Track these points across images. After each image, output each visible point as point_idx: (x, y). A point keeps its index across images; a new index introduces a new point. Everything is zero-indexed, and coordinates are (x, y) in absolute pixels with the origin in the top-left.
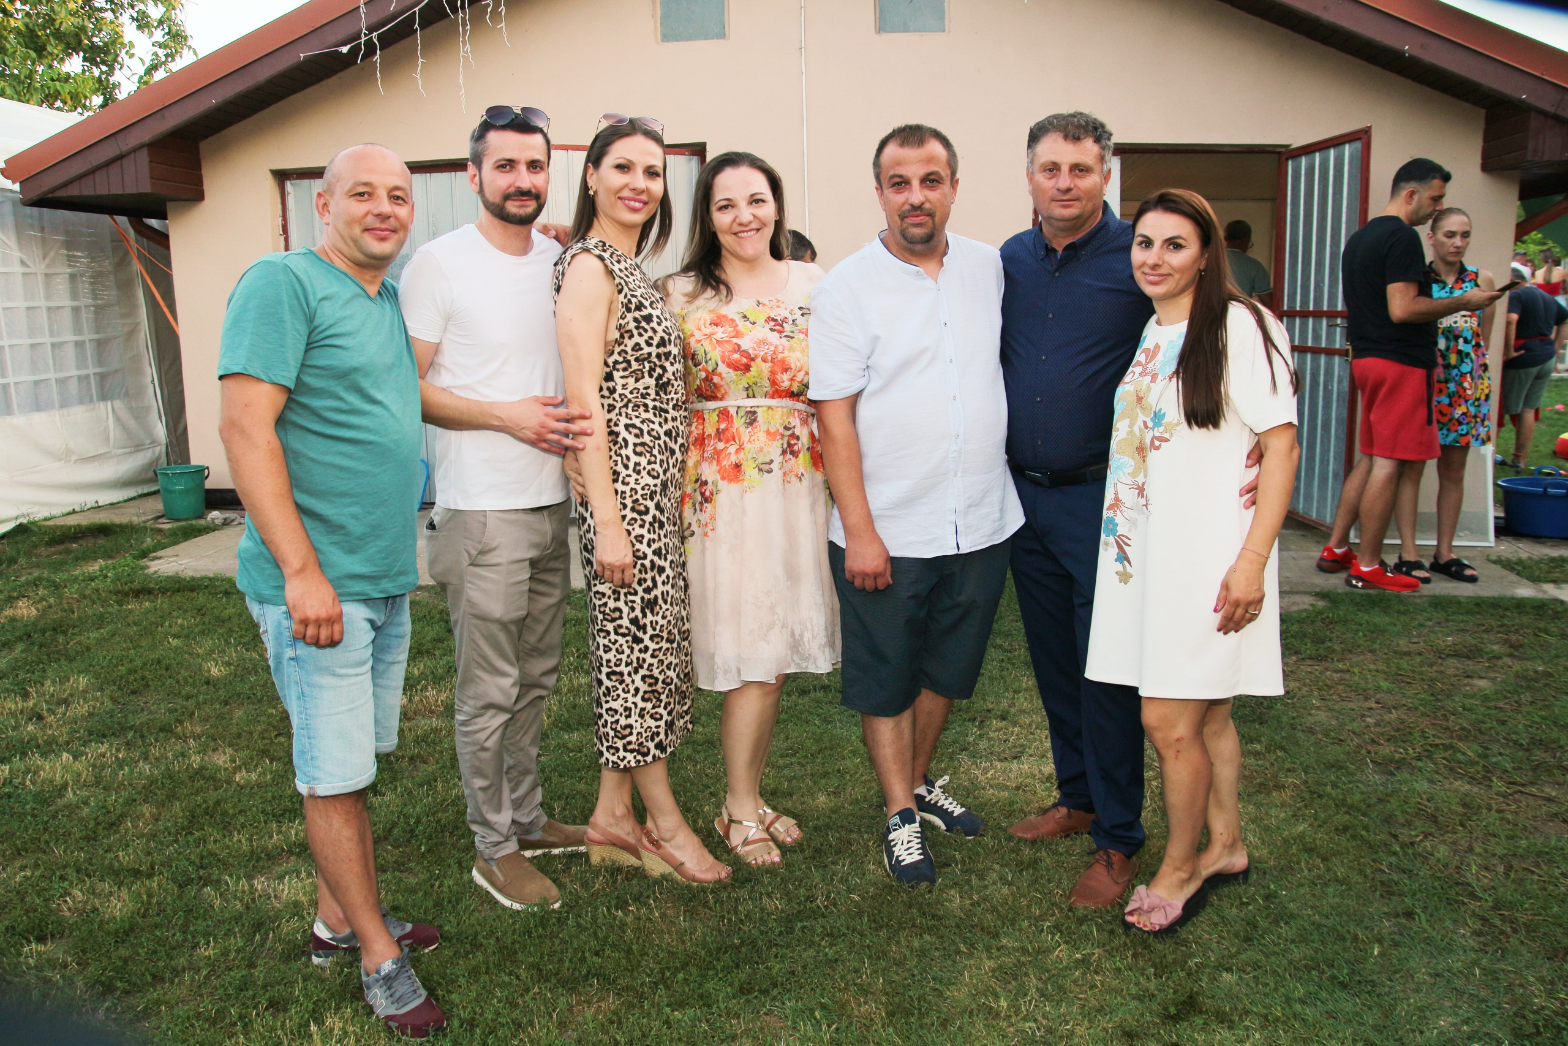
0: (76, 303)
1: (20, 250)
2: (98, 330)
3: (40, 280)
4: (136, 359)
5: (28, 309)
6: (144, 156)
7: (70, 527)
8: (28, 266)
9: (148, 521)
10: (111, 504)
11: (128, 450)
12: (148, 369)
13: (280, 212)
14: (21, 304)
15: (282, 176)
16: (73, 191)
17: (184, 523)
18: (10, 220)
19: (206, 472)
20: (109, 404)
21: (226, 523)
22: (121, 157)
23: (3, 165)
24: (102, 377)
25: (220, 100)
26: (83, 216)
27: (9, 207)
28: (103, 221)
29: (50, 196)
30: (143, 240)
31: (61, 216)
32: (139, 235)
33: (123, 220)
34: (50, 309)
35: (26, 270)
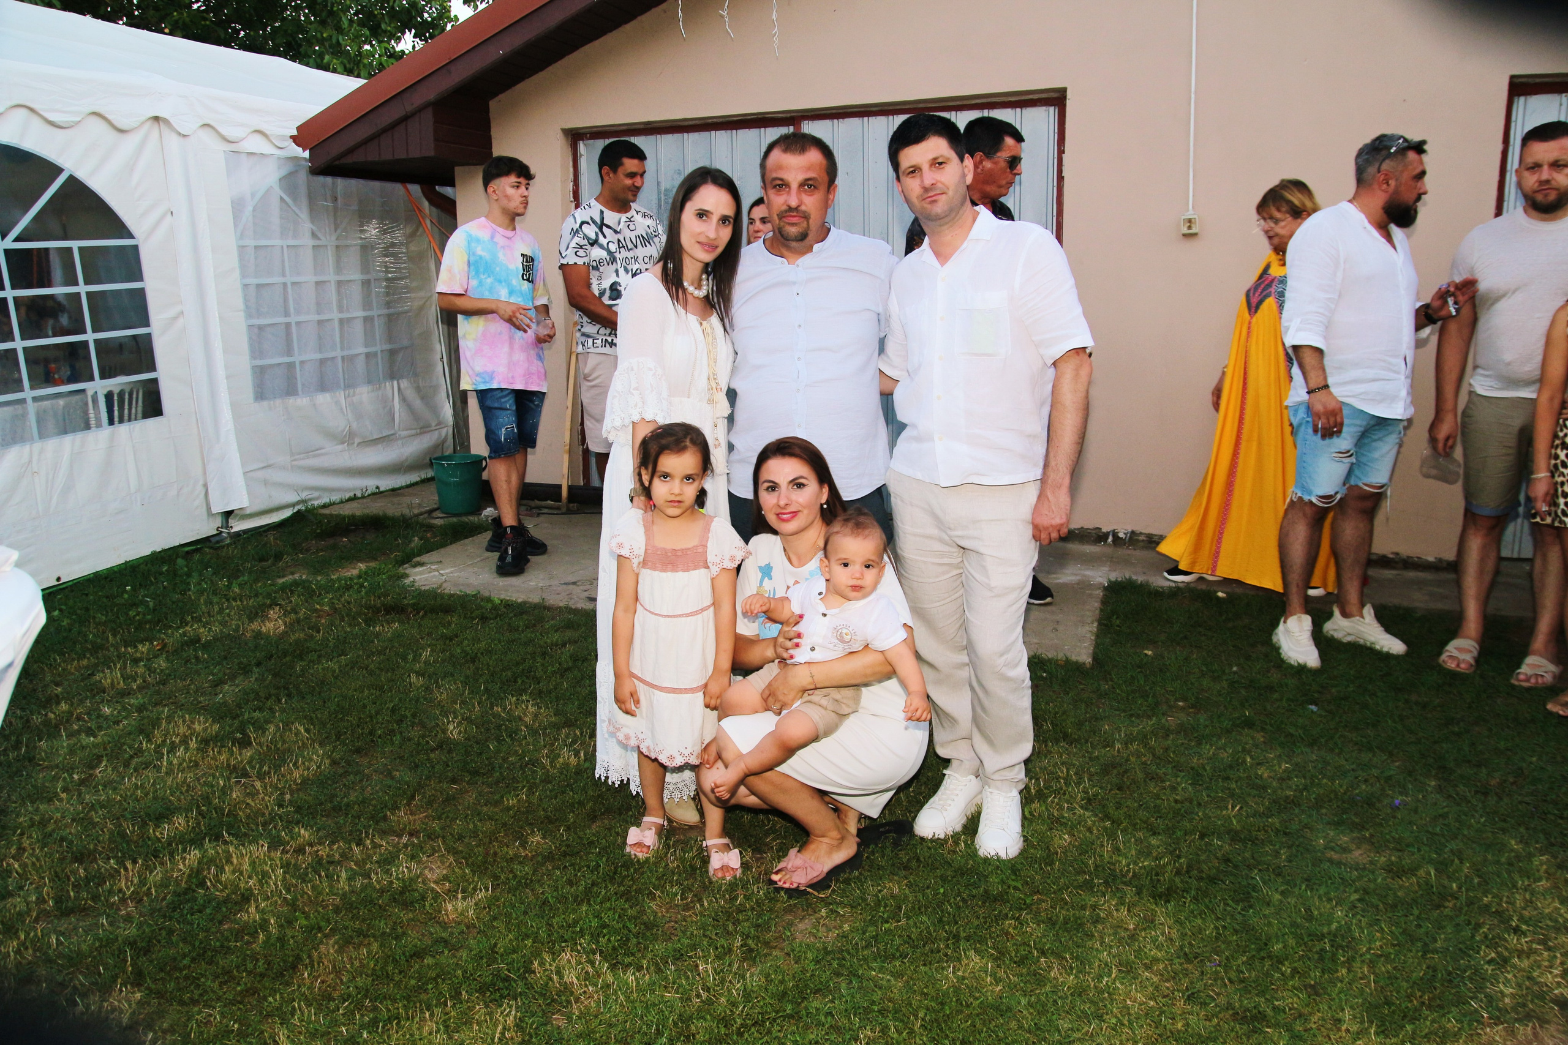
0: (366, 277)
1: (312, 222)
2: (388, 304)
3: (330, 253)
4: (426, 335)
5: (317, 283)
6: (428, 117)
7: (344, 517)
8: (319, 239)
9: (421, 514)
10: (393, 490)
11: (413, 432)
12: (438, 347)
13: (572, 176)
14: (309, 277)
15: (575, 136)
16: (359, 157)
17: (455, 520)
18: (303, 191)
19: (484, 463)
20: (395, 383)
22: (405, 119)
23: (294, 132)
24: (392, 353)
25: (508, 50)
26: (376, 184)
27: (303, 176)
28: (397, 189)
29: (337, 163)
30: (434, 209)
31: (354, 184)
32: (432, 202)
33: (415, 189)
34: (339, 283)
35: (317, 242)
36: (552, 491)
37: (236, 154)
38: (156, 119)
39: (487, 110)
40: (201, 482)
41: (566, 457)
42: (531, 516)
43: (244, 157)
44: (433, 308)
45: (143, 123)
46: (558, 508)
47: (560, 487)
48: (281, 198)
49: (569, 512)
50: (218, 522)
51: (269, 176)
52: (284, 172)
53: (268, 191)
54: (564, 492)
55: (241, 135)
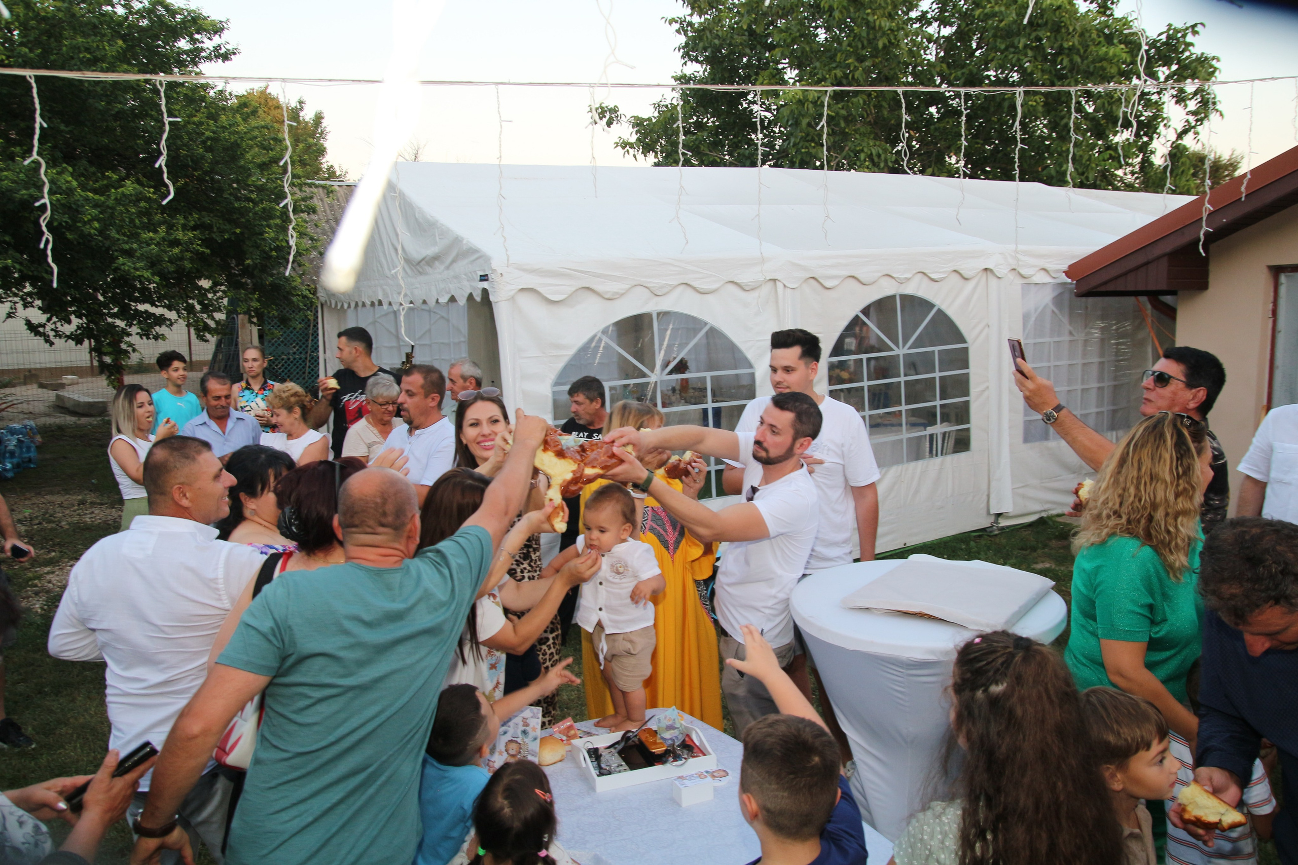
0: (1102, 360)
1: (1071, 326)
2: (1115, 378)
3: (1080, 345)
5: (1070, 365)
6: (1164, 263)
8: (1074, 336)
13: (1271, 299)
14: (1064, 362)
15: (1277, 271)
16: (1111, 287)
18: (1067, 307)
22: (1147, 264)
23: (1067, 269)
24: (1114, 412)
27: (1070, 295)
28: (1132, 299)
29: (1094, 290)
30: (1157, 313)
31: (1101, 301)
32: (1154, 306)
33: (1144, 299)
34: (1084, 365)
35: (1072, 338)
37: (1028, 285)
38: (986, 269)
40: (986, 493)
43: (1032, 287)
45: (979, 273)
48: (1053, 311)
50: (992, 519)
51: (1046, 297)
52: (1056, 293)
53: (1045, 307)
55: (1032, 273)
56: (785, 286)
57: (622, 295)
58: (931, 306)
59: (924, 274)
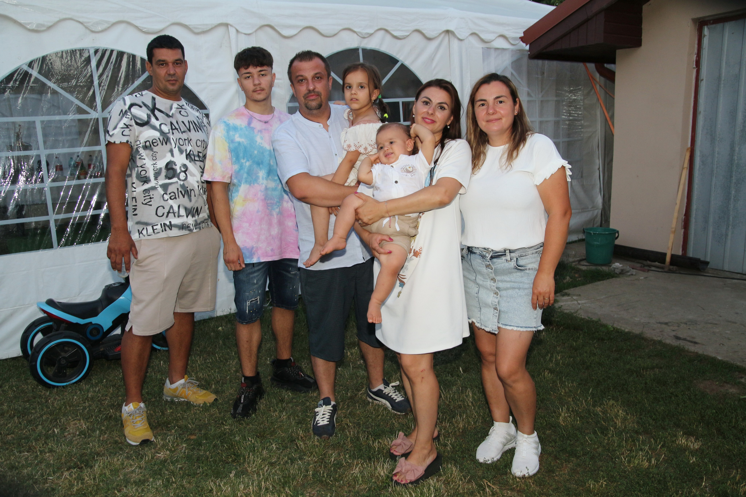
0: (557, 119)
1: (529, 87)
2: (569, 135)
3: (537, 105)
4: (591, 154)
8: (532, 97)
9: (574, 262)
11: (577, 211)
12: (597, 161)
13: (696, 52)
15: (700, 23)
16: (557, 47)
17: (593, 268)
18: (524, 69)
19: (617, 235)
21: (622, 273)
22: (588, 21)
23: (522, 35)
26: (567, 64)
27: (526, 59)
28: (580, 66)
29: (545, 51)
30: (602, 79)
31: (555, 64)
32: (601, 74)
33: (591, 66)
34: (541, 123)
35: (530, 99)
36: (660, 257)
37: (488, 49)
38: (448, 32)
39: (641, 12)
41: (672, 236)
42: (644, 271)
43: (492, 51)
44: (597, 138)
45: (440, 34)
46: (662, 268)
47: (665, 255)
48: (512, 74)
49: (670, 271)
51: (506, 61)
52: (515, 58)
53: (506, 69)
54: (668, 259)
55: (494, 38)
56: (237, 31)
57: (49, 28)
58: (395, 61)
59: (387, 31)
